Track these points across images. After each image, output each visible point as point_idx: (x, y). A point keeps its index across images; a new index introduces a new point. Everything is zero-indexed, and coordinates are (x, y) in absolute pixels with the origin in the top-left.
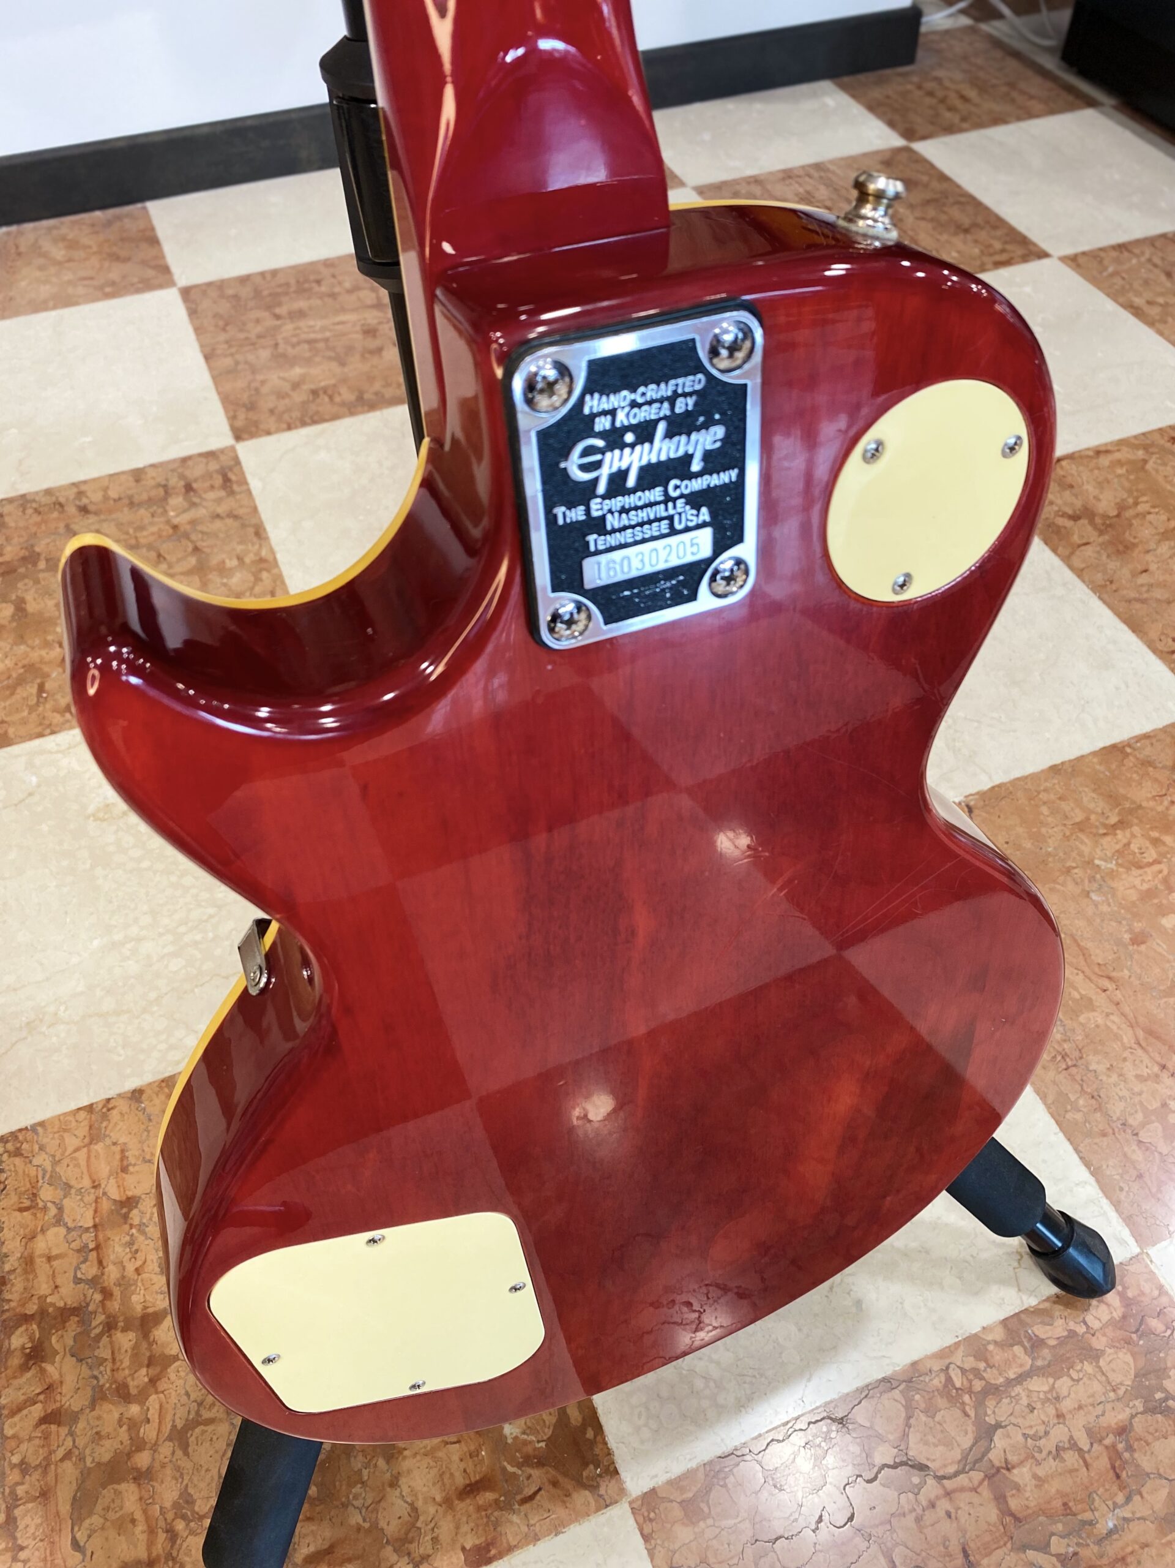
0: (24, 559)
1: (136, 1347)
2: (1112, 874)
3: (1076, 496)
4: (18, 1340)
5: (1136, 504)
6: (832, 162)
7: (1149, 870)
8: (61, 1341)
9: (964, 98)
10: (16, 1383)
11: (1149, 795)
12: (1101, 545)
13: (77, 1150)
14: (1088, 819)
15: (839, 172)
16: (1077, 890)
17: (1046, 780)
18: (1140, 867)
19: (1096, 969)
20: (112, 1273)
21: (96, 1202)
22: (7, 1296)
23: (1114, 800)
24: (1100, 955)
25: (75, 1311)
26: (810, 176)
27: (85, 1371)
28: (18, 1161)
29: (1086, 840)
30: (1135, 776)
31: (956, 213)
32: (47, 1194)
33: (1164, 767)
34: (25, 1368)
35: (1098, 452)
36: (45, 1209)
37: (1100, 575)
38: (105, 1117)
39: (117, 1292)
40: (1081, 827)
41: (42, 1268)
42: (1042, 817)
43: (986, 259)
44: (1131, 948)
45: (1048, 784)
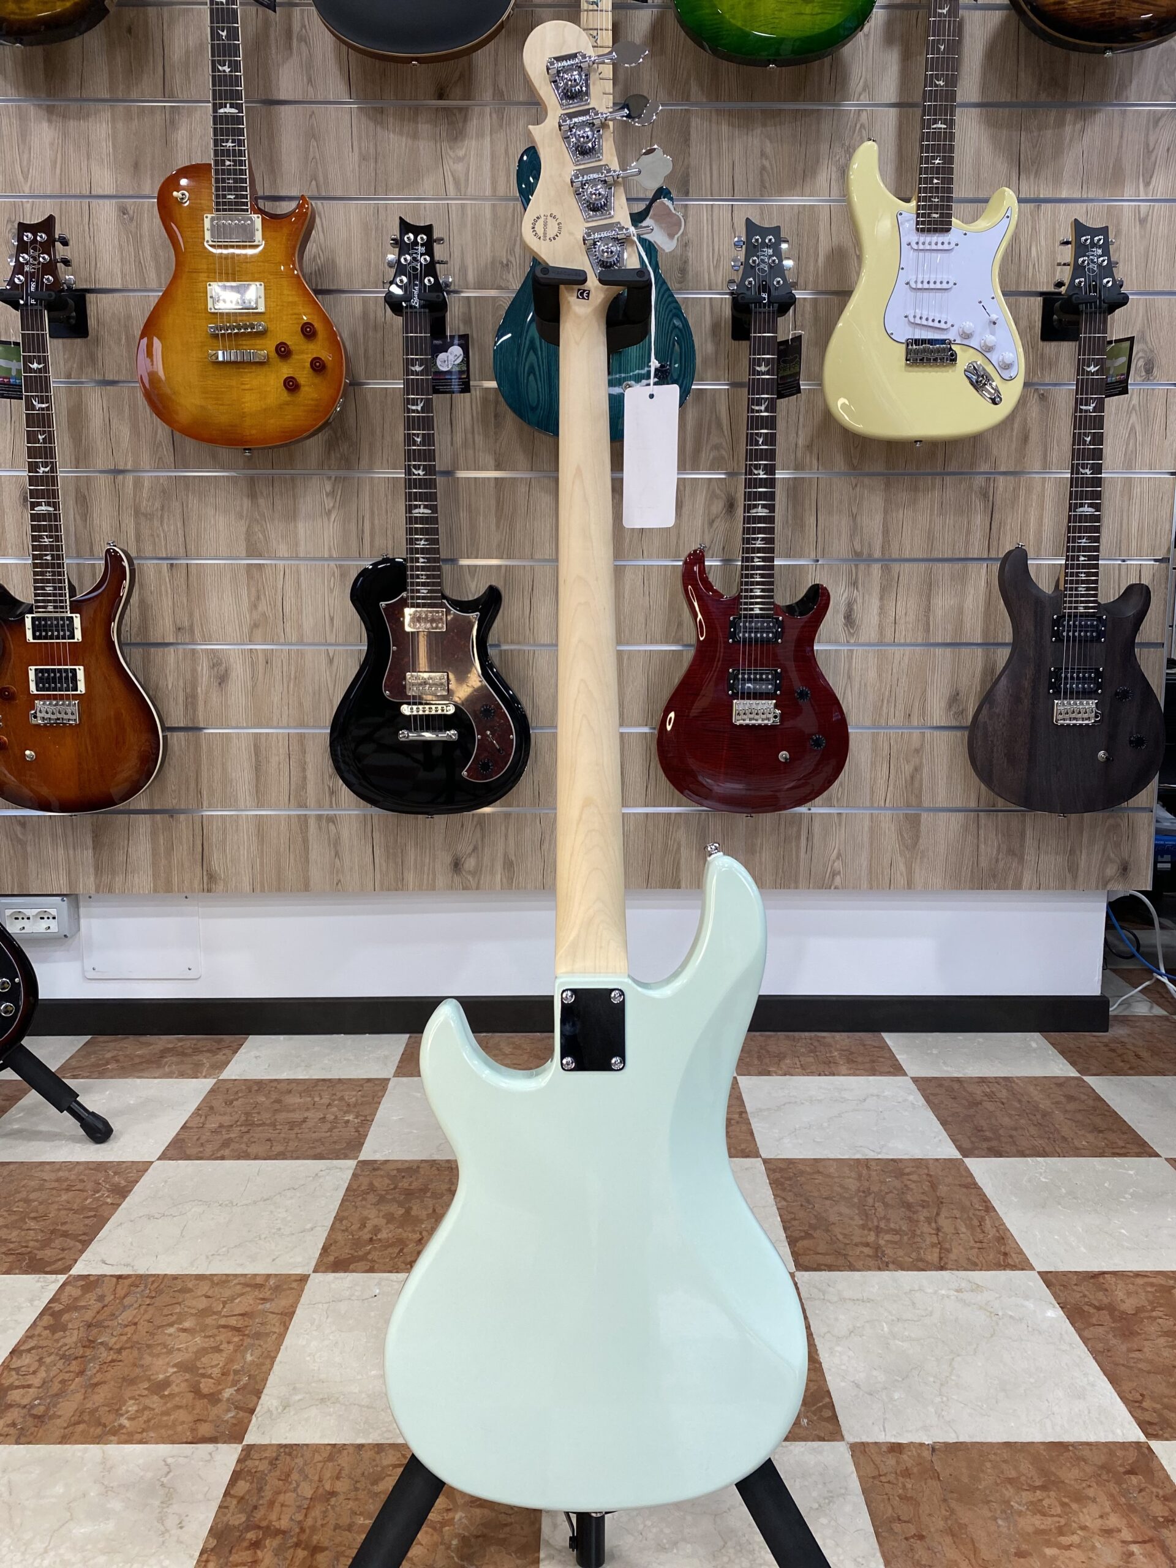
0: (421, 1190)
1: (304, 1558)
2: (1020, 1513)
3: (1106, 1296)
4: (251, 1535)
5: (1153, 1310)
6: (1018, 1078)
7: (1049, 1519)
8: (271, 1543)
9: (1138, 1056)
10: (241, 1553)
11: (1073, 1477)
12: (1112, 1328)
13: (320, 1462)
14: (1018, 1478)
15: (1022, 1085)
16: (990, 1514)
17: (998, 1449)
18: (1045, 1516)
19: (980, 1562)
20: (309, 1522)
21: (318, 1487)
22: (255, 1515)
23: (1043, 1472)
24: (986, 1554)
25: (284, 1532)
26: (998, 1083)
27: (276, 1560)
28: (288, 1458)
29: (1011, 1490)
30: (1068, 1464)
31: (1098, 1121)
32: (295, 1476)
33: (1095, 1465)
34: (248, 1548)
35: (1137, 1274)
36: (290, 1483)
37: (1101, 1345)
38: (340, 1452)
39: (308, 1531)
40: (1010, 1481)
41: (277, 1508)
42: (984, 1468)
43: (1107, 1150)
44: (1012, 1558)
45: (999, 1452)
